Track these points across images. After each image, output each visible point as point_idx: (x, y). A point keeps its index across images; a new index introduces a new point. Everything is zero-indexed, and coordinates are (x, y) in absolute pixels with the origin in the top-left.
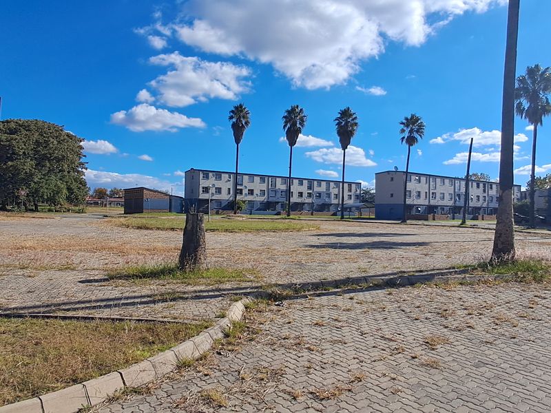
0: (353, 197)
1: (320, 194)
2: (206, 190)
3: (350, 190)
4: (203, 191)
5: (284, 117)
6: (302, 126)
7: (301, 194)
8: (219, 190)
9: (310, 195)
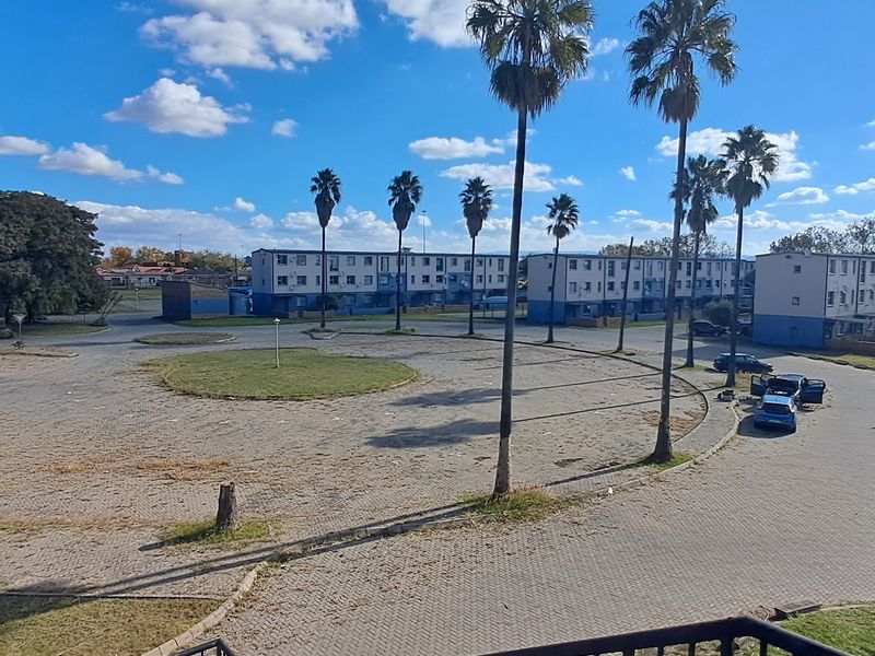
0: (505, 279)
1: (455, 277)
2: (283, 280)
3: (501, 269)
4: (279, 283)
5: (390, 188)
6: (416, 202)
7: (426, 279)
8: (302, 280)
9: (440, 279)
